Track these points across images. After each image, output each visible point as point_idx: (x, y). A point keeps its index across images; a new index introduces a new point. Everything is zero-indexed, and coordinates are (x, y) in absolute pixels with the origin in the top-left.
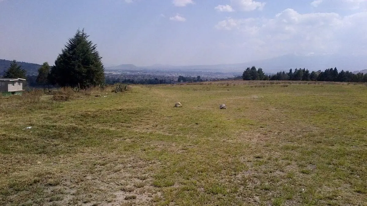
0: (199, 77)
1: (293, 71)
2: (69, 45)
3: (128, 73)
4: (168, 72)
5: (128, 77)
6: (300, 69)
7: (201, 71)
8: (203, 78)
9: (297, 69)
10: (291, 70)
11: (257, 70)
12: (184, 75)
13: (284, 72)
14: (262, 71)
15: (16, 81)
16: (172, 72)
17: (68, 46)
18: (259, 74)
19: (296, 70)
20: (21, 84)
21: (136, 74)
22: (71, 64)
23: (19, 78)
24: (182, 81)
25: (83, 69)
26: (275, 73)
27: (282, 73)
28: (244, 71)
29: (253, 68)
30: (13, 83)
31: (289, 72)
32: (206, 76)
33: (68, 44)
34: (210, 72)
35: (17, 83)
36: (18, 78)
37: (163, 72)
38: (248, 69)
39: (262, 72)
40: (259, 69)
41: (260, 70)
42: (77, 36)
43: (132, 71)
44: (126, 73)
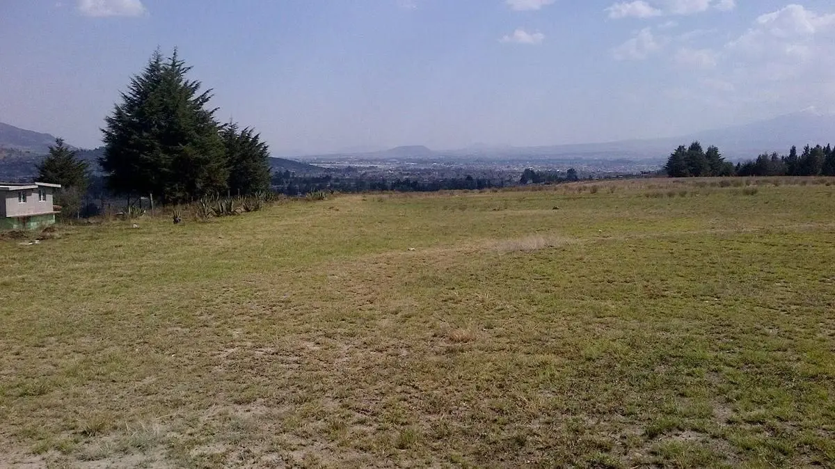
0: (571, 171)
1: (799, 154)
2: (134, 93)
3: (412, 165)
4: (502, 162)
5: (408, 174)
6: (818, 146)
7: (580, 156)
8: (582, 173)
9: (810, 148)
10: (793, 151)
11: (705, 151)
12: (537, 168)
13: (774, 156)
14: (718, 153)
15: (32, 189)
16: (512, 161)
17: (131, 96)
18: (708, 162)
19: (807, 149)
20: (50, 197)
21: (430, 166)
22: (131, 142)
23: (39, 182)
24: (530, 181)
25: (161, 155)
26: (753, 157)
27: (770, 158)
28: (670, 155)
29: (695, 147)
30: (23, 195)
31: (789, 154)
32: (591, 169)
33: (131, 91)
34: (601, 160)
35: (35, 195)
36: (36, 183)
37: (491, 162)
38: (681, 148)
39: (718, 156)
40: (709, 149)
41: (713, 152)
42: (154, 68)
43: (421, 162)
44: (408, 166)
